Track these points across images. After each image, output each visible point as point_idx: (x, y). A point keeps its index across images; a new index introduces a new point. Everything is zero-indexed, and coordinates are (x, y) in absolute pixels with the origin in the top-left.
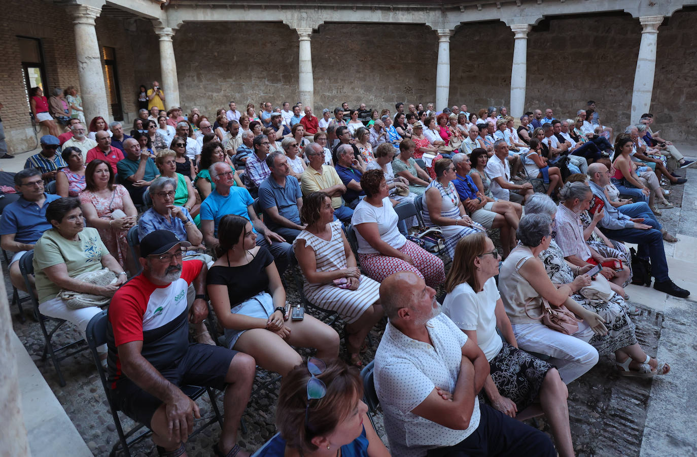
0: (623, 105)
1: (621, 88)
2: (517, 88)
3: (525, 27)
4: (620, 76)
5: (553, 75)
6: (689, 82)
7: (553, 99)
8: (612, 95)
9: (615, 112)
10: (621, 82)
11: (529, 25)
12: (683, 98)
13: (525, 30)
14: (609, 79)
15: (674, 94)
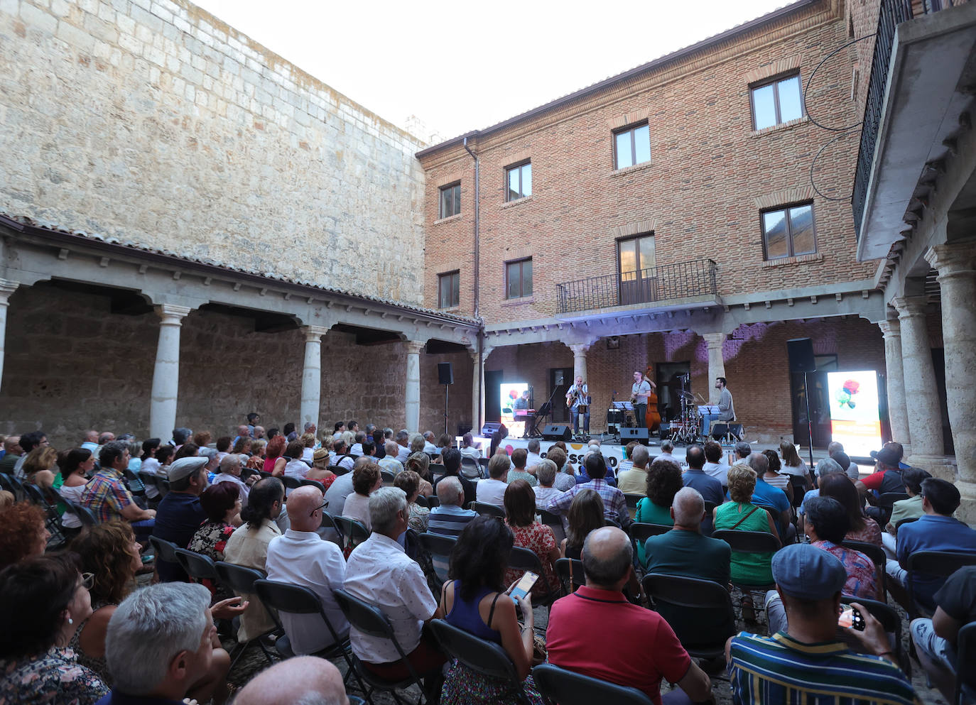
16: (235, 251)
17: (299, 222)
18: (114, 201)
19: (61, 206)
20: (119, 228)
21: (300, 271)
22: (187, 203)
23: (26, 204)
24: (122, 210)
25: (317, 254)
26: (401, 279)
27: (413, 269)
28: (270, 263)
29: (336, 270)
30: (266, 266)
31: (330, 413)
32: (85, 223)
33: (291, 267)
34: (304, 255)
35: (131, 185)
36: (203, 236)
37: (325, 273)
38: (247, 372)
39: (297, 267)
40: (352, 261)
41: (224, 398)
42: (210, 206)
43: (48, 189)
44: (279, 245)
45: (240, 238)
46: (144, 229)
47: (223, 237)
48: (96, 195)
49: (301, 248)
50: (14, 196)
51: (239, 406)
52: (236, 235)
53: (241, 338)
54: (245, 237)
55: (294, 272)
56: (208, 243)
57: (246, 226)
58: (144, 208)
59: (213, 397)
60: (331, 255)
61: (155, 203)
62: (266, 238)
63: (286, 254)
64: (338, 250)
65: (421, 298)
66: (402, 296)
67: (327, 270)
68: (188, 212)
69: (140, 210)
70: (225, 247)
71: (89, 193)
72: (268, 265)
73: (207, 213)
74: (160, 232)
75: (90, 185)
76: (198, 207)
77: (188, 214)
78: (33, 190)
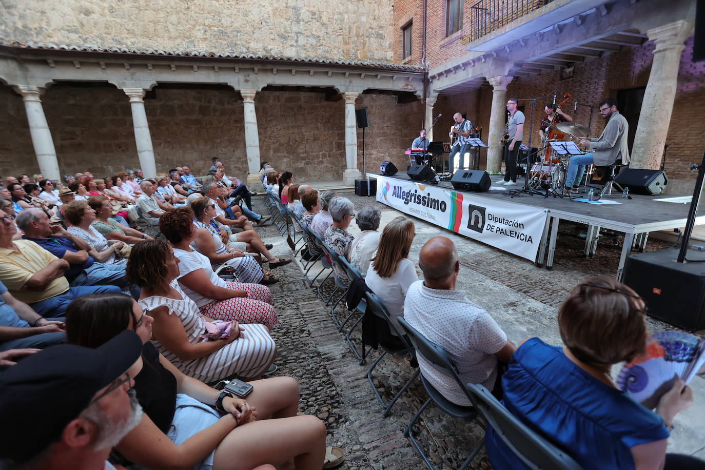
0: (233, 161)
1: (229, 147)
2: (145, 151)
3: (140, 91)
4: (226, 138)
5: (169, 140)
6: (273, 141)
7: (175, 161)
8: (223, 154)
9: (229, 167)
10: (228, 143)
11: (144, 89)
12: (272, 152)
13: (141, 94)
14: (218, 141)
15: (265, 150)
16: (214, 41)
17: (263, 4)
18: (124, 20)
19: (96, 32)
20: (133, 40)
21: (270, 47)
22: (171, 10)
23: (77, 36)
24: (130, 26)
25: (283, 30)
26: (367, 39)
27: (381, 27)
28: (243, 45)
29: (302, 41)
30: (240, 48)
31: (307, 155)
32: (112, 41)
33: (261, 45)
34: (271, 33)
35: (131, 5)
36: (188, 34)
37: (292, 46)
38: (238, 129)
39: (266, 45)
40: (316, 31)
41: (225, 148)
42: (188, 8)
43: (85, 22)
44: (249, 29)
45: (216, 29)
46: (148, 37)
47: (202, 31)
48: (112, 19)
49: (268, 27)
50: (69, 31)
51: (236, 152)
52: (212, 28)
53: (230, 106)
54: (220, 28)
55: (264, 49)
56: (193, 38)
57: (219, 18)
58: (143, 21)
59: (217, 148)
60: (295, 28)
61: (149, 15)
62: (236, 25)
63: (255, 36)
64: (301, 23)
65: (390, 54)
66: (369, 55)
67: (293, 43)
68: (174, 16)
69: (142, 23)
70: (206, 39)
71: (108, 18)
72: (241, 47)
73: (187, 14)
74: (159, 37)
75: (106, 12)
76: (180, 11)
77: (173, 18)
78: (77, 24)
